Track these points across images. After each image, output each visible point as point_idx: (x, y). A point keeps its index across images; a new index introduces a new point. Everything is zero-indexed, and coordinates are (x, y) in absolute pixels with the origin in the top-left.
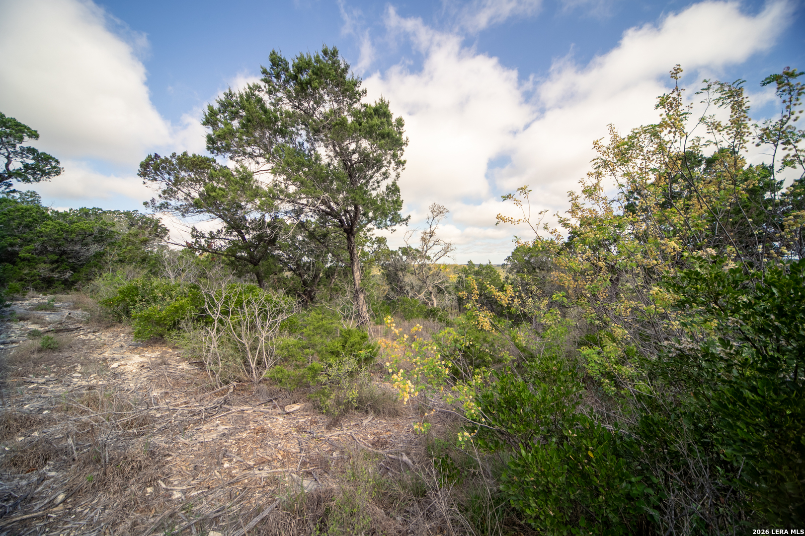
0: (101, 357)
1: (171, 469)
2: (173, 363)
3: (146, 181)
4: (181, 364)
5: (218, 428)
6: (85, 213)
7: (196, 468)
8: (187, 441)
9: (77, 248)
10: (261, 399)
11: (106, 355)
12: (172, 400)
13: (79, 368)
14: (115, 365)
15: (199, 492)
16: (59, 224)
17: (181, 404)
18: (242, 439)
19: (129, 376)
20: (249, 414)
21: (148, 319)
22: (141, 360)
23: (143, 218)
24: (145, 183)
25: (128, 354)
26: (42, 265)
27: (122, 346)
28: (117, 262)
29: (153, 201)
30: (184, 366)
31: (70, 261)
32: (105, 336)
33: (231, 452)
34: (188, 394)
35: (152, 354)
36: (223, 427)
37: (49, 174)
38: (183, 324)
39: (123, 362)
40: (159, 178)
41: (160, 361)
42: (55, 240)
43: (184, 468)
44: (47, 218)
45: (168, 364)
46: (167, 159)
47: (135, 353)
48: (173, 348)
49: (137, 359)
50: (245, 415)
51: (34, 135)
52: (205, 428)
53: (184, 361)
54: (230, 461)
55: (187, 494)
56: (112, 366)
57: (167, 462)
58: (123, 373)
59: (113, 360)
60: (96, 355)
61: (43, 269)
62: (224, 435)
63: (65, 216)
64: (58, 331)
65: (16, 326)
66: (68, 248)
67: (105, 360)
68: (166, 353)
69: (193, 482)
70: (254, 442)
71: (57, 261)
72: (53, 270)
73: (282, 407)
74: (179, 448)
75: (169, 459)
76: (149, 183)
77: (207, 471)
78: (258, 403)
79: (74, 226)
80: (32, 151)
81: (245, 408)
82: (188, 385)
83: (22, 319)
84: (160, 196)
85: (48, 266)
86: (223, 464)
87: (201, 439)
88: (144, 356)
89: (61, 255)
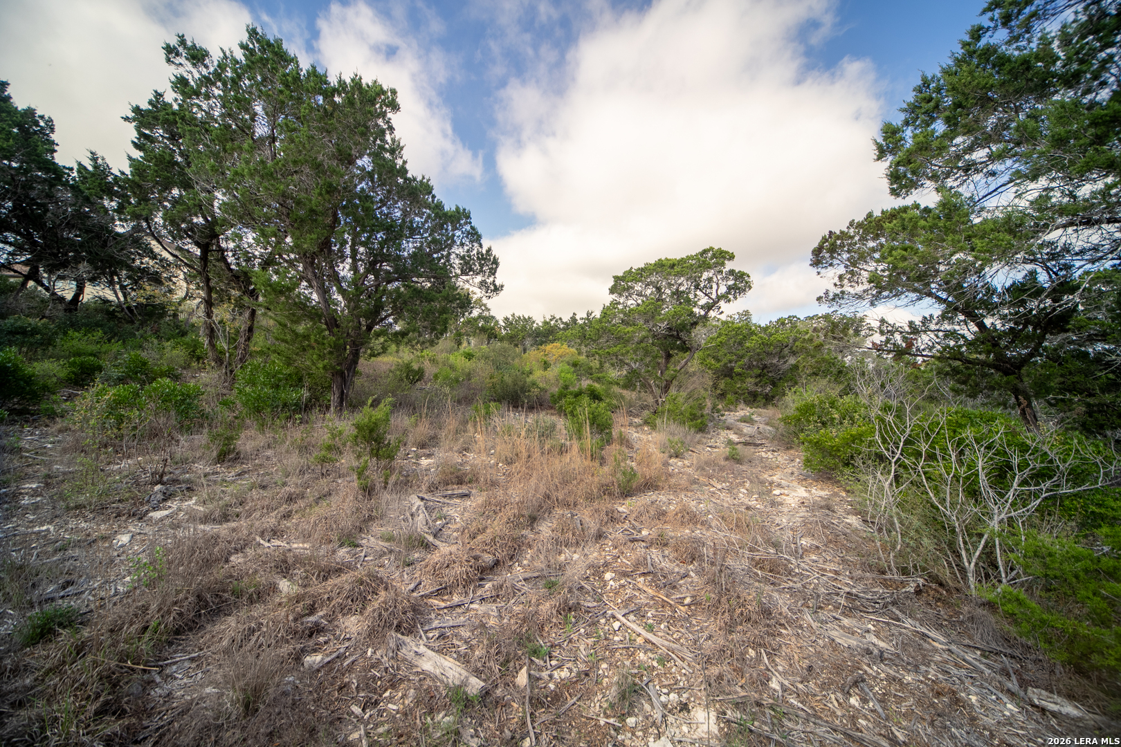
0: (769, 479)
1: (780, 646)
2: (840, 512)
3: (819, 270)
4: (850, 517)
5: (867, 635)
6: (781, 322)
7: (810, 668)
8: (815, 625)
9: (775, 361)
10: (977, 637)
11: (775, 478)
12: (821, 561)
13: (747, 485)
14: (777, 492)
15: (800, 705)
16: (761, 338)
17: (830, 571)
18: (900, 682)
19: (786, 510)
20: (936, 650)
21: (817, 445)
22: (805, 495)
23: (843, 319)
24: (819, 273)
25: (795, 484)
26: (749, 380)
27: (792, 473)
28: (810, 375)
29: (827, 293)
30: (854, 520)
31: (770, 375)
32: (781, 458)
33: (871, 688)
34: (844, 561)
35: (819, 492)
36: (875, 640)
37: (745, 290)
38: (858, 462)
39: (786, 492)
40: (835, 262)
41: (823, 503)
42: (758, 354)
43: (796, 657)
44: (753, 333)
45: (833, 511)
46: (842, 232)
47: (802, 486)
48: (848, 491)
49: (801, 492)
50: (926, 646)
51: (732, 257)
52: (846, 622)
53: (856, 514)
54: (864, 700)
55: (785, 694)
56: (774, 492)
57: (780, 634)
58: (781, 504)
59: (779, 486)
60: (766, 476)
61: (750, 383)
62: (869, 652)
63: (765, 329)
64: (746, 444)
65: (724, 433)
66: (768, 361)
67: (771, 483)
68: (836, 494)
69: (800, 686)
70: (919, 702)
71: (760, 376)
72: (756, 384)
73: (1024, 684)
74: (801, 627)
75: (783, 631)
76: (823, 271)
77: (823, 687)
78: (967, 641)
79: (772, 338)
80: (732, 272)
81: (933, 634)
82: (848, 550)
83: (728, 428)
84: (835, 285)
85: (753, 380)
86: (850, 695)
87: (834, 634)
88: (810, 491)
89: (763, 369)
